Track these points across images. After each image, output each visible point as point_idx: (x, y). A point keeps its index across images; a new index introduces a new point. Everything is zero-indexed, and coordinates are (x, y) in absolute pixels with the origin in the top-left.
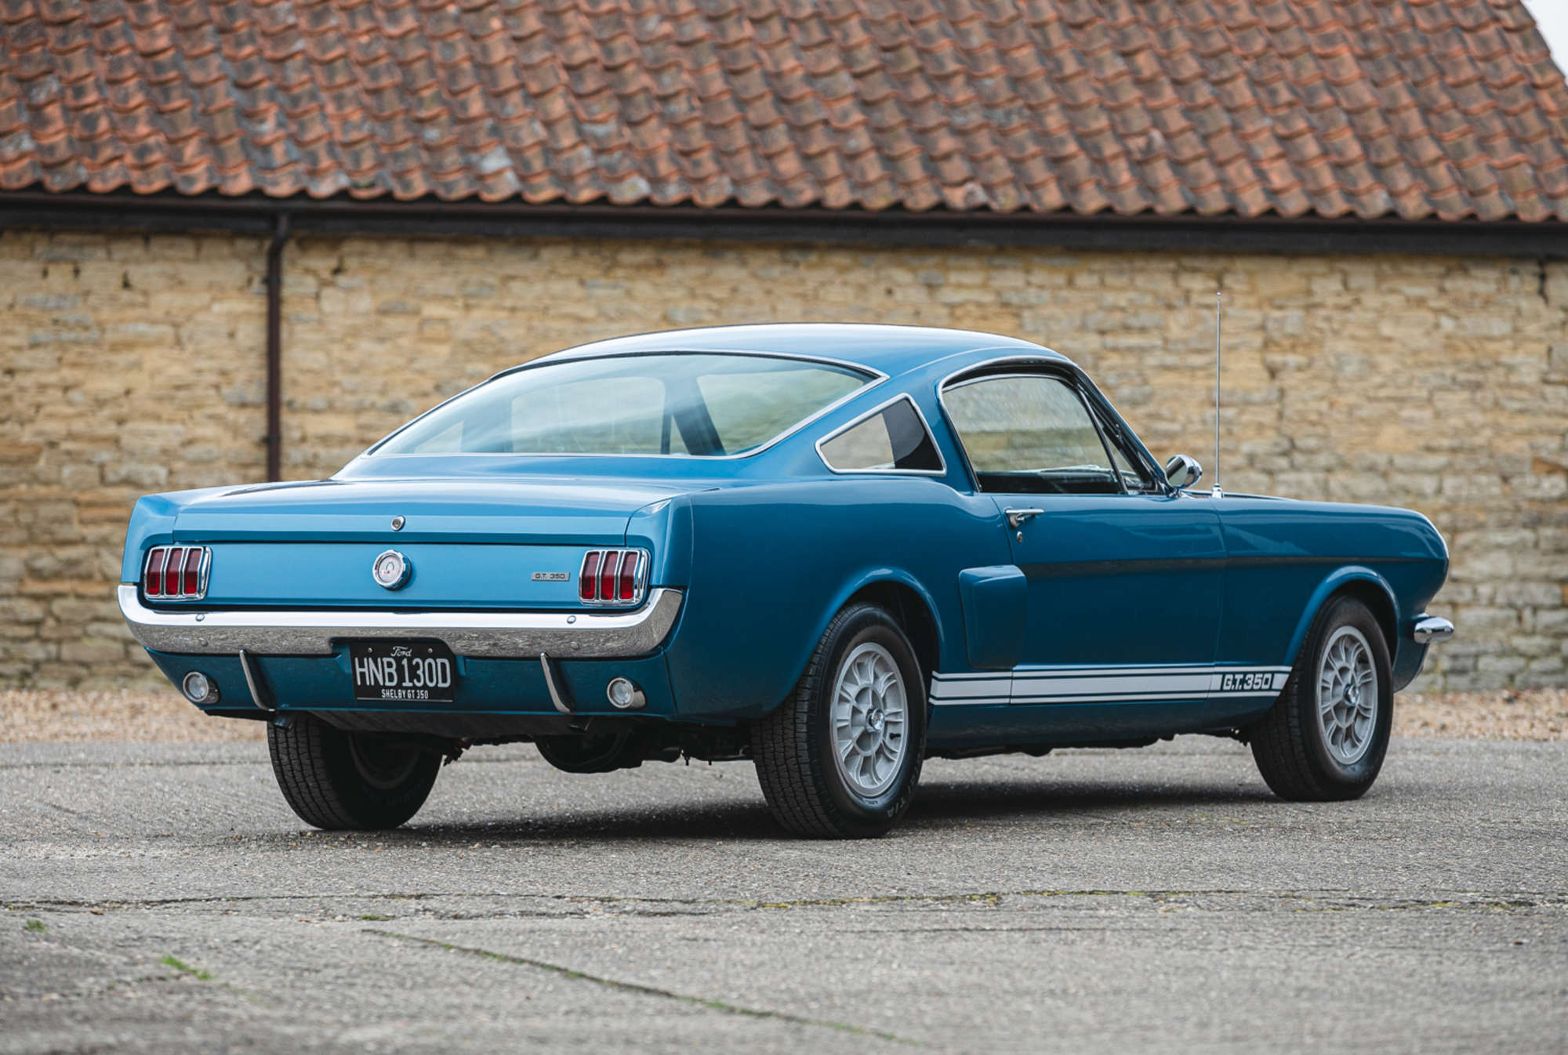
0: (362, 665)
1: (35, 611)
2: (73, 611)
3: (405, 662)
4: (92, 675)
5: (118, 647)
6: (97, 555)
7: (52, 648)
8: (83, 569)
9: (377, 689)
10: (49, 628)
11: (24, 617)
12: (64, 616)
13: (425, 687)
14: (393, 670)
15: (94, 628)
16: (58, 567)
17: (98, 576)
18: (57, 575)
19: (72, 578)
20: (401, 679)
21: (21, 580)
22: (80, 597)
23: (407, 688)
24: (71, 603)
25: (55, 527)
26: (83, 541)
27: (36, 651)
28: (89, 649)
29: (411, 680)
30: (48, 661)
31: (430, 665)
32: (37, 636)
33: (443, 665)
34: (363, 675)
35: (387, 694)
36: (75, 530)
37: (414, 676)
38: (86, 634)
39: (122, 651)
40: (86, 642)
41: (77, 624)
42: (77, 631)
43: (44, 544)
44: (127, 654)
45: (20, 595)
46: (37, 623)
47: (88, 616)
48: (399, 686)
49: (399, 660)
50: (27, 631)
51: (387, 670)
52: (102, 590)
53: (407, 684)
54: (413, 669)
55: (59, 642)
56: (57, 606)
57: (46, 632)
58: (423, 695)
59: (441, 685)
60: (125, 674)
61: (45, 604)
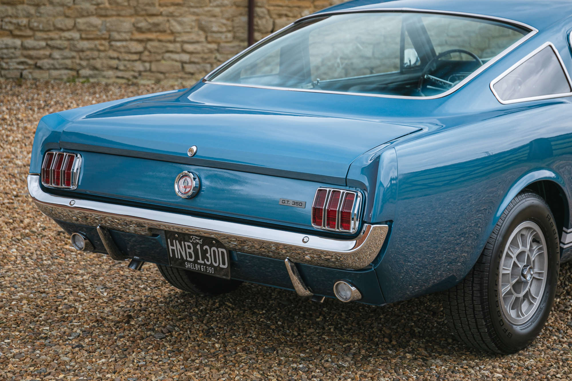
0: (172, 245)
1: (139, 47)
2: (156, 47)
3: (198, 247)
4: (166, 78)
5: (179, 64)
6: (168, 21)
7: (147, 65)
8: (161, 28)
9: (183, 261)
10: (146, 56)
11: (133, 50)
12: (152, 50)
13: (211, 265)
14: (191, 251)
15: (167, 55)
16: (150, 26)
17: (169, 31)
18: (149, 31)
19: (156, 32)
20: (197, 258)
21: (132, 34)
22: (160, 41)
23: (201, 264)
24: (156, 44)
25: (147, 8)
26: (161, 14)
27: (139, 66)
28: (164, 65)
29: (203, 260)
30: (145, 71)
31: (214, 251)
32: (140, 59)
33: (223, 253)
34: (173, 250)
35: (188, 266)
36: (156, 9)
37: (204, 257)
38: (163, 58)
39: (180, 68)
40: (163, 62)
41: (158, 54)
42: (159, 57)
43: (142, 16)
44: (183, 68)
45: (131, 40)
46: (140, 53)
47: (164, 50)
48: (195, 262)
49: (195, 245)
50: (135, 57)
51: (188, 250)
52: (171, 38)
53: (200, 261)
54: (204, 253)
55: (150, 62)
56: (149, 45)
57: (145, 58)
58: (211, 270)
59: (221, 266)
60: (181, 78)
61: (144, 44)
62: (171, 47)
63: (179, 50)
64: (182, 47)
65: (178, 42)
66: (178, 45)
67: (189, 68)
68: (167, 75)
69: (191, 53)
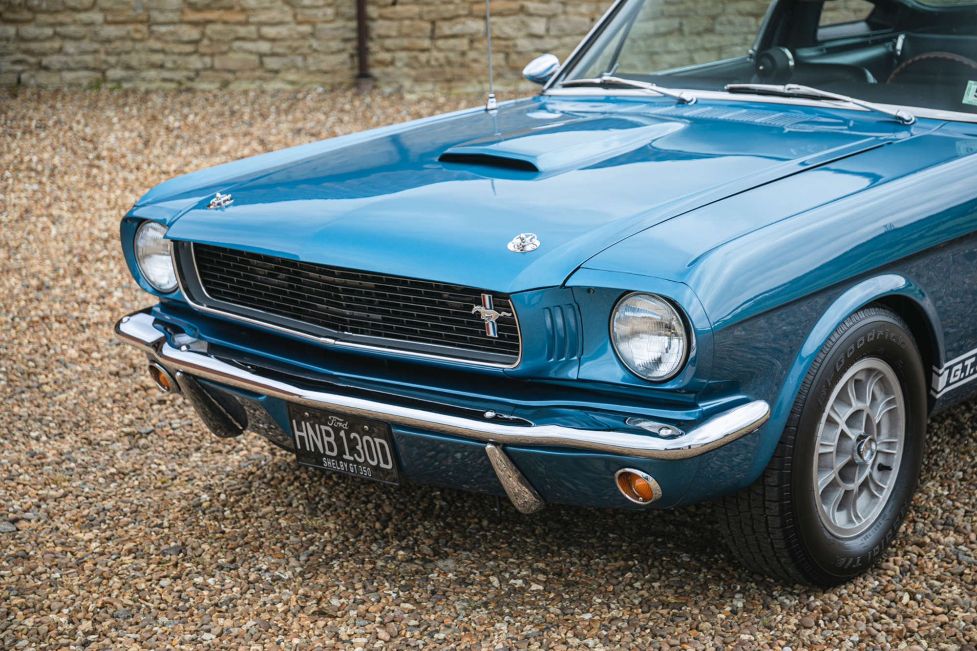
1: (194, 33)
2: (220, 33)
4: (237, 79)
5: (255, 58)
7: (207, 60)
10: (204, 46)
11: (186, 38)
12: (215, 37)
15: (237, 44)
17: (238, 8)
18: (208, 7)
19: (219, 9)
21: (182, 12)
22: (225, 23)
24: (219, 27)
27: (195, 62)
28: (234, 59)
30: (205, 69)
32: (195, 52)
38: (231, 49)
39: (257, 62)
40: (231, 55)
41: (224, 42)
42: (224, 48)
44: (262, 63)
45: (181, 22)
46: (195, 42)
47: (232, 36)
50: (189, 48)
52: (241, 17)
56: (210, 29)
57: (202, 49)
60: (260, 78)
61: (200, 28)
62: (242, 31)
63: (255, 36)
64: (258, 31)
65: (252, 24)
66: (253, 29)
67: (272, 63)
68: (238, 74)
69: (273, 40)
